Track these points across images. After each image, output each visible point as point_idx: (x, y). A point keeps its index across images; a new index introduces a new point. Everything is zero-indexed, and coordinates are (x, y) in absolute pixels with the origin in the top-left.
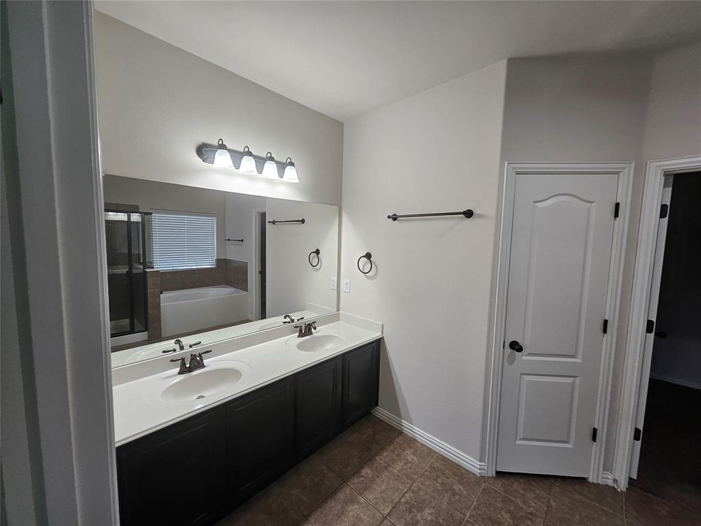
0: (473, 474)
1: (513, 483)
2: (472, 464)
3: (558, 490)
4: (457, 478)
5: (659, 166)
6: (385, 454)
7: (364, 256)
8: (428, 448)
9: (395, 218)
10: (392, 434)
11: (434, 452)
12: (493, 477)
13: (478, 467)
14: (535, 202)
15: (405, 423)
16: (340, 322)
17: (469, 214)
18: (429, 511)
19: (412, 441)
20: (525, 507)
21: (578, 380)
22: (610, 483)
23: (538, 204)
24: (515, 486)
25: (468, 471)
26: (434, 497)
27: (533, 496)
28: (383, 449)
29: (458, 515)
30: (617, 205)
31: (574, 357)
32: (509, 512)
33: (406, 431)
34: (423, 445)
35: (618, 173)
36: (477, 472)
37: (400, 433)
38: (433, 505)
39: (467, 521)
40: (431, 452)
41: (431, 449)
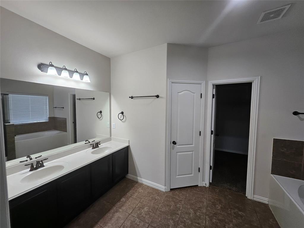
2: (162, 188)
3: (189, 191)
5: (211, 82)
7: (121, 113)
9: (132, 98)
10: (134, 183)
11: (149, 187)
12: (169, 191)
15: (139, 178)
16: (112, 141)
17: (158, 96)
18: (146, 208)
19: (142, 184)
21: (194, 152)
22: (204, 185)
23: (179, 93)
24: (176, 193)
25: (161, 191)
26: (148, 203)
28: (130, 190)
30: (201, 94)
31: (192, 144)
33: (139, 181)
34: (145, 185)
35: (201, 84)
36: (164, 190)
39: (160, 208)
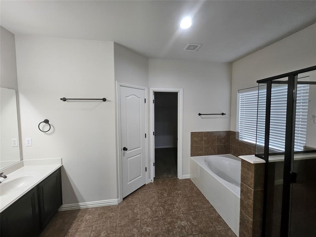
0: (115, 205)
1: (128, 199)
2: (114, 201)
3: (140, 192)
4: (110, 211)
5: (152, 89)
6: (74, 225)
7: (44, 122)
8: (95, 208)
9: (64, 100)
10: (74, 213)
11: (98, 207)
12: (122, 202)
13: (117, 201)
14: (126, 97)
15: (80, 204)
16: (25, 167)
17: (104, 100)
18: (103, 233)
19: (86, 210)
20: (134, 204)
21: (141, 154)
22: (150, 182)
23: (127, 97)
24: (129, 200)
25: (113, 206)
26: (103, 226)
27: (135, 199)
28: (71, 224)
29: (115, 224)
30: (145, 99)
31: (140, 147)
32: (130, 209)
33: (82, 207)
34: (92, 208)
35: (144, 90)
36: (116, 203)
37: (79, 210)
38: (104, 228)
39: (118, 223)
40: (96, 208)
41: (96, 207)
